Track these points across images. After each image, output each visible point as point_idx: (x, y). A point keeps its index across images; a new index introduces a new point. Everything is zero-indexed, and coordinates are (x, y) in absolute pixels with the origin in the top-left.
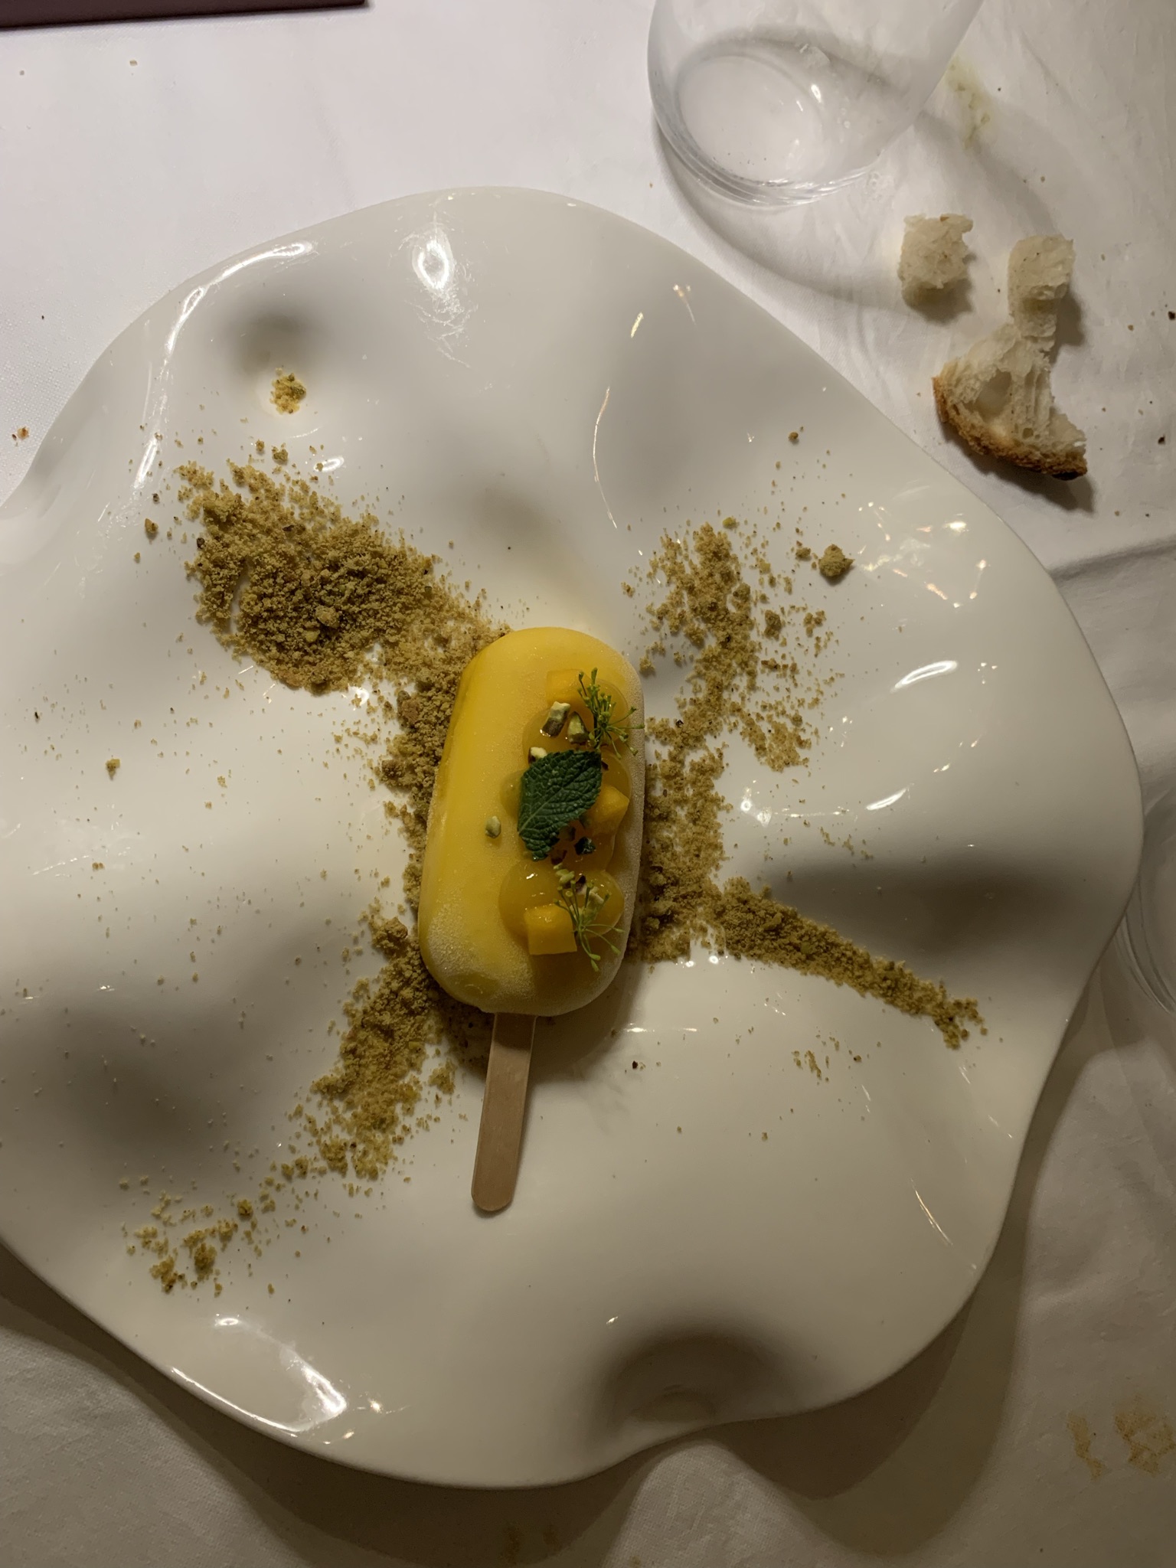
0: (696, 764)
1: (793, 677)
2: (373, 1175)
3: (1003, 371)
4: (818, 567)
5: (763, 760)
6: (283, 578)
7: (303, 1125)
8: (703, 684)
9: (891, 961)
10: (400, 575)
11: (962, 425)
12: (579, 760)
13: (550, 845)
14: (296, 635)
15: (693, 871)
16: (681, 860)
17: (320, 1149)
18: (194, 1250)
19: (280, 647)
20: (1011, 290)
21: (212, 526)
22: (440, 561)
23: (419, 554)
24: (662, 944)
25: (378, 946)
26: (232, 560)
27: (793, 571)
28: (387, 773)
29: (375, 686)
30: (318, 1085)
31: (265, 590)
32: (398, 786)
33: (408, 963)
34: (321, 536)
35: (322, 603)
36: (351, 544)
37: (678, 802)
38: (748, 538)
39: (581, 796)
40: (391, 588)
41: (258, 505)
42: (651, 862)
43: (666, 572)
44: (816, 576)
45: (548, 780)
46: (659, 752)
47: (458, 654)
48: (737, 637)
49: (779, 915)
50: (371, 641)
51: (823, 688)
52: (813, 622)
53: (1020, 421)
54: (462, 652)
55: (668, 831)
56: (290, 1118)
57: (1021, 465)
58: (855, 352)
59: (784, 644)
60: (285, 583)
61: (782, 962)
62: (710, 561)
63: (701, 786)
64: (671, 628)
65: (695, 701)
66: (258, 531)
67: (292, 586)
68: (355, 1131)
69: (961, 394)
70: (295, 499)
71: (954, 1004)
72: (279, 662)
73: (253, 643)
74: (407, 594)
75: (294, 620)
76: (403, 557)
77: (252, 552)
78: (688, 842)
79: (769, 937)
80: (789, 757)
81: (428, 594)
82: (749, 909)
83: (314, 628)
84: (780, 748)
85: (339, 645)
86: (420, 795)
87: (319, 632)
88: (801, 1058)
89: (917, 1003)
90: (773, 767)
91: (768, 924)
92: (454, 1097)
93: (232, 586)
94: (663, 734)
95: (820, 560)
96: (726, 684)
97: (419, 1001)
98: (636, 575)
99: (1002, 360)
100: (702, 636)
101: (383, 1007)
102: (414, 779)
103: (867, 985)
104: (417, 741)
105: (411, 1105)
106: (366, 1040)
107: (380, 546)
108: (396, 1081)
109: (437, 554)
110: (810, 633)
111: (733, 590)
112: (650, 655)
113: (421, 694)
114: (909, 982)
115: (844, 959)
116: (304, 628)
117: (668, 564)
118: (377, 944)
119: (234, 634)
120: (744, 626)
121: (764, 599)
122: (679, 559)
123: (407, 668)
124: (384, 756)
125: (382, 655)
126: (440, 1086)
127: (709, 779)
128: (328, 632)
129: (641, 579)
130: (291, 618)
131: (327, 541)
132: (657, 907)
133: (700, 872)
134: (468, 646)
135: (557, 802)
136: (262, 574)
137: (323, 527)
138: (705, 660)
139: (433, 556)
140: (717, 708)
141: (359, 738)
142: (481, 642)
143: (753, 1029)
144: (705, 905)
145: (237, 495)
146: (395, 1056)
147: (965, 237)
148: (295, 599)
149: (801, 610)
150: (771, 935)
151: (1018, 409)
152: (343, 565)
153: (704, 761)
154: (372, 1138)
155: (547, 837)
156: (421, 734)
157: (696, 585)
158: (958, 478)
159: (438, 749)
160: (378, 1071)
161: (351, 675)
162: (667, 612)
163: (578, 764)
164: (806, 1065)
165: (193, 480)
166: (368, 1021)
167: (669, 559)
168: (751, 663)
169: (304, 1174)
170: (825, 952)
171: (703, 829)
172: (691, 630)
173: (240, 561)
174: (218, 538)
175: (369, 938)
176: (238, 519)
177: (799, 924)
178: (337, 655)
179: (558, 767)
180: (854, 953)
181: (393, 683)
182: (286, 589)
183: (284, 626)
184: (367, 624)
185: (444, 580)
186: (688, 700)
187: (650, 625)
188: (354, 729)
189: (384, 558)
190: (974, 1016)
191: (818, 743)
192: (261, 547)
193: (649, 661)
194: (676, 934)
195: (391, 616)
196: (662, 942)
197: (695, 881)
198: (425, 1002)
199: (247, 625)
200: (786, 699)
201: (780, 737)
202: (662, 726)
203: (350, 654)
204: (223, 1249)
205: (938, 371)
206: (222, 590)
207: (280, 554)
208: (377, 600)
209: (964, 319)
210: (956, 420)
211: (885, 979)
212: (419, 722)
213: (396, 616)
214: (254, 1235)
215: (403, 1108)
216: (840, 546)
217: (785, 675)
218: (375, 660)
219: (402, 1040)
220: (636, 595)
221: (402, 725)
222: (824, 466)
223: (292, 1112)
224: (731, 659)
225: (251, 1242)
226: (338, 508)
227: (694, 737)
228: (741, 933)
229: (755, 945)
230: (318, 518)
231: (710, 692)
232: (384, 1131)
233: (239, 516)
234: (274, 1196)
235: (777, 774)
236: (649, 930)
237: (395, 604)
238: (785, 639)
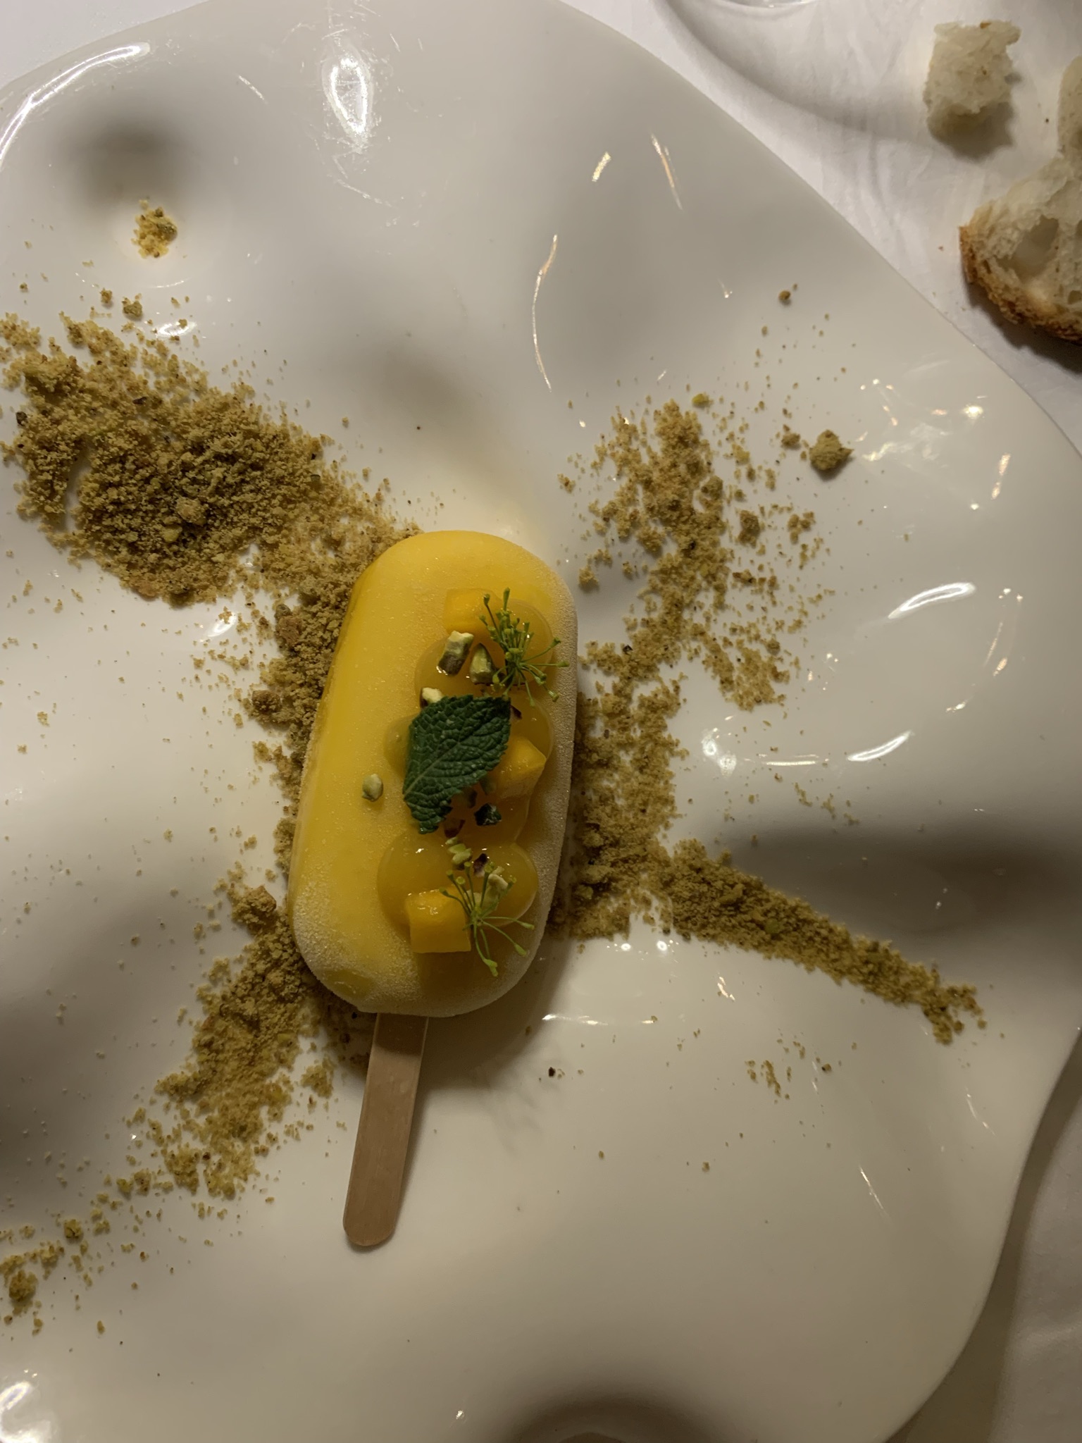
0: (645, 699)
1: (772, 594)
2: (230, 1193)
3: (1049, 217)
4: (808, 456)
5: (729, 695)
6: (134, 463)
7: (146, 1131)
8: (658, 601)
9: (874, 940)
10: (281, 460)
11: (993, 286)
12: (479, 708)
13: (441, 815)
14: (152, 533)
15: (637, 830)
16: (623, 815)
17: (166, 1161)
18: (10, 1277)
19: (133, 548)
20: (1063, 119)
21: (36, 397)
22: (331, 442)
23: (305, 433)
24: (596, 918)
25: (240, 921)
26: (63, 440)
27: (778, 462)
28: (257, 707)
29: (249, 596)
30: (164, 1084)
31: (109, 478)
32: (271, 722)
33: (278, 941)
34: (182, 411)
35: (185, 494)
36: (220, 420)
37: (622, 746)
38: (724, 420)
39: (481, 755)
40: (269, 475)
41: (101, 371)
42: (586, 818)
43: (616, 461)
44: (805, 469)
45: (441, 731)
46: (601, 683)
47: (352, 560)
48: (703, 543)
49: (740, 887)
50: (245, 541)
51: (809, 607)
52: (799, 526)
53: (1066, 282)
54: (358, 558)
55: (608, 780)
56: (129, 1124)
57: (1064, 337)
58: (866, 195)
59: (762, 552)
60: (138, 468)
61: (741, 943)
62: (674, 447)
63: (651, 727)
64: (620, 531)
65: (648, 622)
66: (101, 404)
67: (144, 472)
68: (209, 1139)
69: (994, 247)
70: (150, 364)
71: (948, 991)
72: (131, 566)
73: (97, 543)
74: (289, 484)
75: (150, 515)
76: (284, 438)
77: (91, 430)
78: (632, 794)
79: (727, 913)
80: (761, 693)
81: (316, 484)
82: (703, 879)
83: (174, 525)
84: (751, 681)
85: (206, 545)
86: (299, 734)
87: (180, 530)
88: (757, 1070)
89: (903, 989)
90: (741, 705)
91: (726, 898)
92: (331, 1101)
93: (65, 473)
94: (607, 662)
95: (811, 449)
96: (687, 601)
97: (291, 986)
98: (576, 465)
99: (1048, 204)
100: (658, 542)
101: (246, 993)
102: (292, 714)
103: (844, 970)
104: (298, 668)
105: (279, 1108)
106: (225, 1031)
107: (256, 423)
108: (262, 1080)
109: (327, 434)
110: (795, 538)
111: (702, 484)
112: (593, 565)
113: (305, 609)
114: (895, 965)
115: (818, 939)
116: (164, 525)
117: (620, 451)
118: (239, 917)
119: (71, 533)
120: (713, 529)
121: (740, 496)
122: (635, 445)
123: (288, 575)
124: (257, 686)
125: (258, 559)
126: (315, 1087)
127: (661, 718)
128: (192, 531)
129: (583, 471)
130: (146, 512)
131: (190, 417)
132: (590, 874)
133: (645, 830)
134: (365, 551)
135: (452, 760)
136: (106, 458)
137: (185, 400)
138: (663, 571)
139: (323, 437)
140: (676, 630)
141: (226, 662)
142: (381, 546)
143: (699, 1032)
144: (650, 872)
145: (71, 357)
146: (261, 1051)
147: (1010, 50)
148: (149, 488)
149: (785, 511)
150: (730, 911)
151: (1064, 267)
152: (208, 447)
153: (656, 695)
154: (230, 1148)
155: (436, 806)
156: (302, 659)
157: (654, 478)
158: (984, 351)
159: (322, 678)
160: (239, 1068)
161: (220, 584)
162: (615, 512)
163: (479, 713)
164: (762, 1080)
165: (12, 338)
166: (227, 1008)
167: (621, 445)
168: (721, 575)
169: (145, 1190)
170: (795, 930)
171: (651, 779)
172: (645, 534)
173: (75, 442)
174: (45, 413)
175: (229, 910)
176: (73, 389)
177: (765, 896)
178: (204, 559)
179: (453, 716)
180: (831, 931)
181: (271, 594)
182: (138, 477)
183: (136, 522)
184: (240, 520)
185: (336, 467)
186: (639, 621)
187: (593, 528)
188: (219, 650)
189: (261, 438)
190: (972, 1006)
191: (797, 677)
192: (105, 424)
193: (590, 572)
194: (613, 904)
195: (269, 511)
196: (595, 915)
197: (639, 842)
198: (299, 987)
199: (87, 522)
200: (761, 621)
201: (751, 668)
202: (606, 652)
203: (220, 558)
204: (46, 1277)
205: (966, 219)
206: (50, 478)
207: (129, 433)
208: (252, 491)
209: (1002, 155)
210: (987, 280)
211: (867, 963)
212: (300, 644)
213: (276, 511)
214: (85, 1262)
215: (269, 1112)
216: (836, 432)
217: (761, 591)
218: (250, 564)
219: (269, 1032)
220: (576, 490)
221: (281, 647)
222: (821, 333)
223: (131, 1117)
224: (695, 571)
225: (79, 1268)
226: (204, 376)
227: (644, 666)
228: (692, 908)
229: (709, 923)
230: (179, 389)
231: (667, 611)
232: (245, 1140)
233: (74, 385)
234: (109, 1216)
235: (746, 713)
236: (579, 900)
237: (274, 496)
238: (763, 546)
